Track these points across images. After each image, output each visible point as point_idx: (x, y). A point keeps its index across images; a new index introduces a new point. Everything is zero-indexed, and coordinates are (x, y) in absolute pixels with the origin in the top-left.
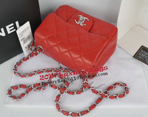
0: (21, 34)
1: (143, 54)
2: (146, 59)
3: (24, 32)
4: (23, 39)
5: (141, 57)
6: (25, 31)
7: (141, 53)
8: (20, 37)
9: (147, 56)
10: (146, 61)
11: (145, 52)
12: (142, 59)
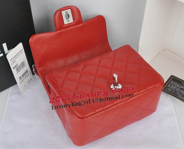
0: (13, 60)
1: (174, 85)
2: (178, 92)
3: (16, 57)
4: (15, 66)
5: (171, 90)
6: (18, 55)
7: (171, 84)
8: (12, 64)
9: (178, 88)
10: (177, 95)
11: (176, 84)
12: (172, 92)
